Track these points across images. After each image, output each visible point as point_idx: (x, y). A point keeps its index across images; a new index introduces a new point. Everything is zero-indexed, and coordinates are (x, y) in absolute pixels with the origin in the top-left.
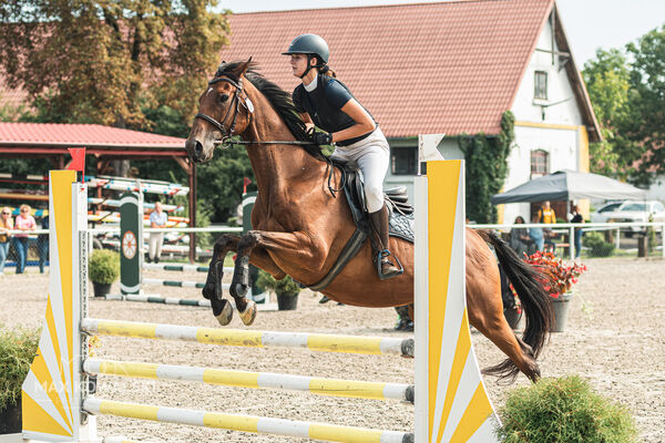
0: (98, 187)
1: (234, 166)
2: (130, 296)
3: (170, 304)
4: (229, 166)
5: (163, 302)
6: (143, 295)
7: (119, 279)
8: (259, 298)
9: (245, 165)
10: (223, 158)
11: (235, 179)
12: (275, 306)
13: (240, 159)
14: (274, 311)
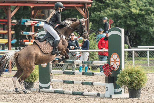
0: (32, 25)
1: (116, 13)
2: (44, 89)
3: (67, 94)
4: (114, 13)
5: (63, 93)
6: (52, 89)
7: (38, 79)
8: (118, 90)
9: (123, 12)
10: (110, 8)
11: (117, 20)
12: (127, 95)
13: (119, 9)
14: (126, 98)
